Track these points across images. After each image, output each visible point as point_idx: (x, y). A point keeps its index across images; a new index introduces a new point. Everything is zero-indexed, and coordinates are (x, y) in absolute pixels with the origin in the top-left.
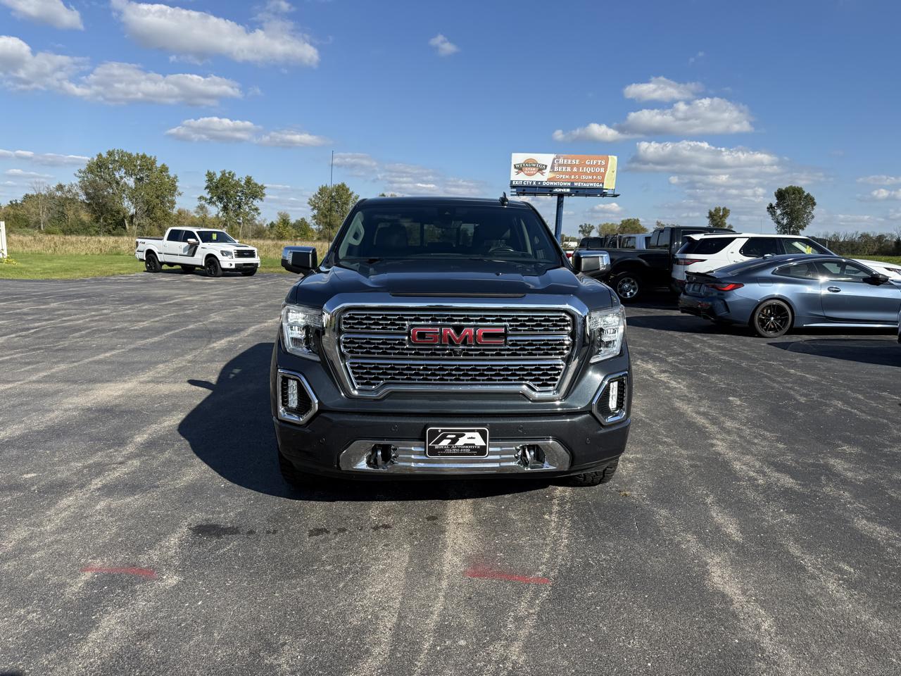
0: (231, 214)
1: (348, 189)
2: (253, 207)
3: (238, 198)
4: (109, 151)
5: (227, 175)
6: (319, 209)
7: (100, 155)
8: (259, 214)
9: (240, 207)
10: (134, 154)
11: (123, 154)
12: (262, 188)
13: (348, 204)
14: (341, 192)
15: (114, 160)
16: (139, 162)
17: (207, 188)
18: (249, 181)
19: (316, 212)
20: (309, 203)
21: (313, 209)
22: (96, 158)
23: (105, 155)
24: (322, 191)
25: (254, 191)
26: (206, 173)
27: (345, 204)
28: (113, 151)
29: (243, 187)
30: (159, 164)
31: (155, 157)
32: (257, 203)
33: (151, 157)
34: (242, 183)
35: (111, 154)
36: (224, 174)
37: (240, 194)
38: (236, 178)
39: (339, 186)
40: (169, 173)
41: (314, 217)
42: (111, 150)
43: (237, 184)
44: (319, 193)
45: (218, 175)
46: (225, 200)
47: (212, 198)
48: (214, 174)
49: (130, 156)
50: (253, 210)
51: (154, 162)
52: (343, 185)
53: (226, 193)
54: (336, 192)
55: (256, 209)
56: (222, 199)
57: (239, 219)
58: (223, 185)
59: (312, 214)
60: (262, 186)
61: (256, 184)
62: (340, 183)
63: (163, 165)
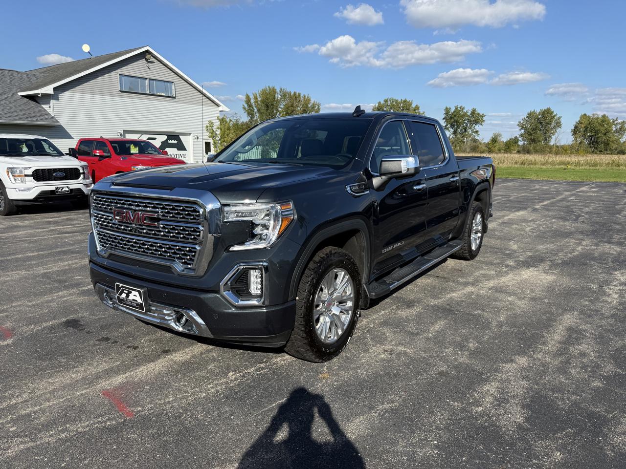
0: (459, 136)
1: (553, 112)
2: (474, 130)
3: (465, 124)
4: (385, 100)
5: (459, 109)
6: (526, 129)
7: (380, 102)
8: (479, 135)
9: (465, 131)
10: (399, 100)
11: (393, 100)
12: (483, 116)
13: (551, 124)
14: (546, 114)
15: (388, 105)
16: (402, 105)
17: (444, 119)
18: (473, 112)
19: (523, 131)
20: (518, 125)
21: (521, 130)
22: (377, 105)
23: (382, 102)
24: (530, 115)
25: (476, 118)
26: (445, 108)
27: (548, 123)
28: (387, 99)
29: (468, 116)
30: (414, 106)
31: (412, 101)
32: (478, 127)
33: (409, 101)
34: (469, 114)
35: (386, 101)
36: (456, 109)
37: (466, 122)
38: (465, 111)
39: (545, 110)
40: (420, 111)
41: (521, 135)
42: (386, 99)
43: (465, 114)
44: (527, 117)
45: (453, 110)
46: (456, 127)
47: (447, 125)
48: (450, 109)
49: (397, 101)
50: (474, 132)
51: (411, 104)
52: (549, 109)
53: (457, 121)
54: (542, 115)
55: (477, 132)
56: (454, 125)
57: (464, 139)
58: (455, 116)
59: (520, 133)
60: (483, 115)
61: (479, 114)
62: (546, 108)
63: (417, 105)
